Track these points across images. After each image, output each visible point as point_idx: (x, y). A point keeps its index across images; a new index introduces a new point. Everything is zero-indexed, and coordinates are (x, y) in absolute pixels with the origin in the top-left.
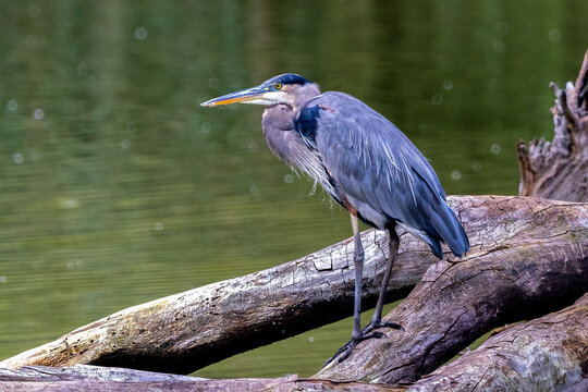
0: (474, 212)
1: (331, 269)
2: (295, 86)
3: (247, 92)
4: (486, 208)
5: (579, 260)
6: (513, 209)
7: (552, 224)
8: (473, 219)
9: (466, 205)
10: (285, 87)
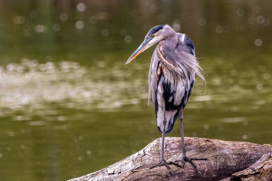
0: (173, 146)
1: (113, 174)
2: (160, 30)
3: (141, 46)
4: (178, 144)
5: (215, 170)
6: (190, 144)
7: (208, 152)
8: (172, 149)
9: (170, 142)
10: (155, 34)
